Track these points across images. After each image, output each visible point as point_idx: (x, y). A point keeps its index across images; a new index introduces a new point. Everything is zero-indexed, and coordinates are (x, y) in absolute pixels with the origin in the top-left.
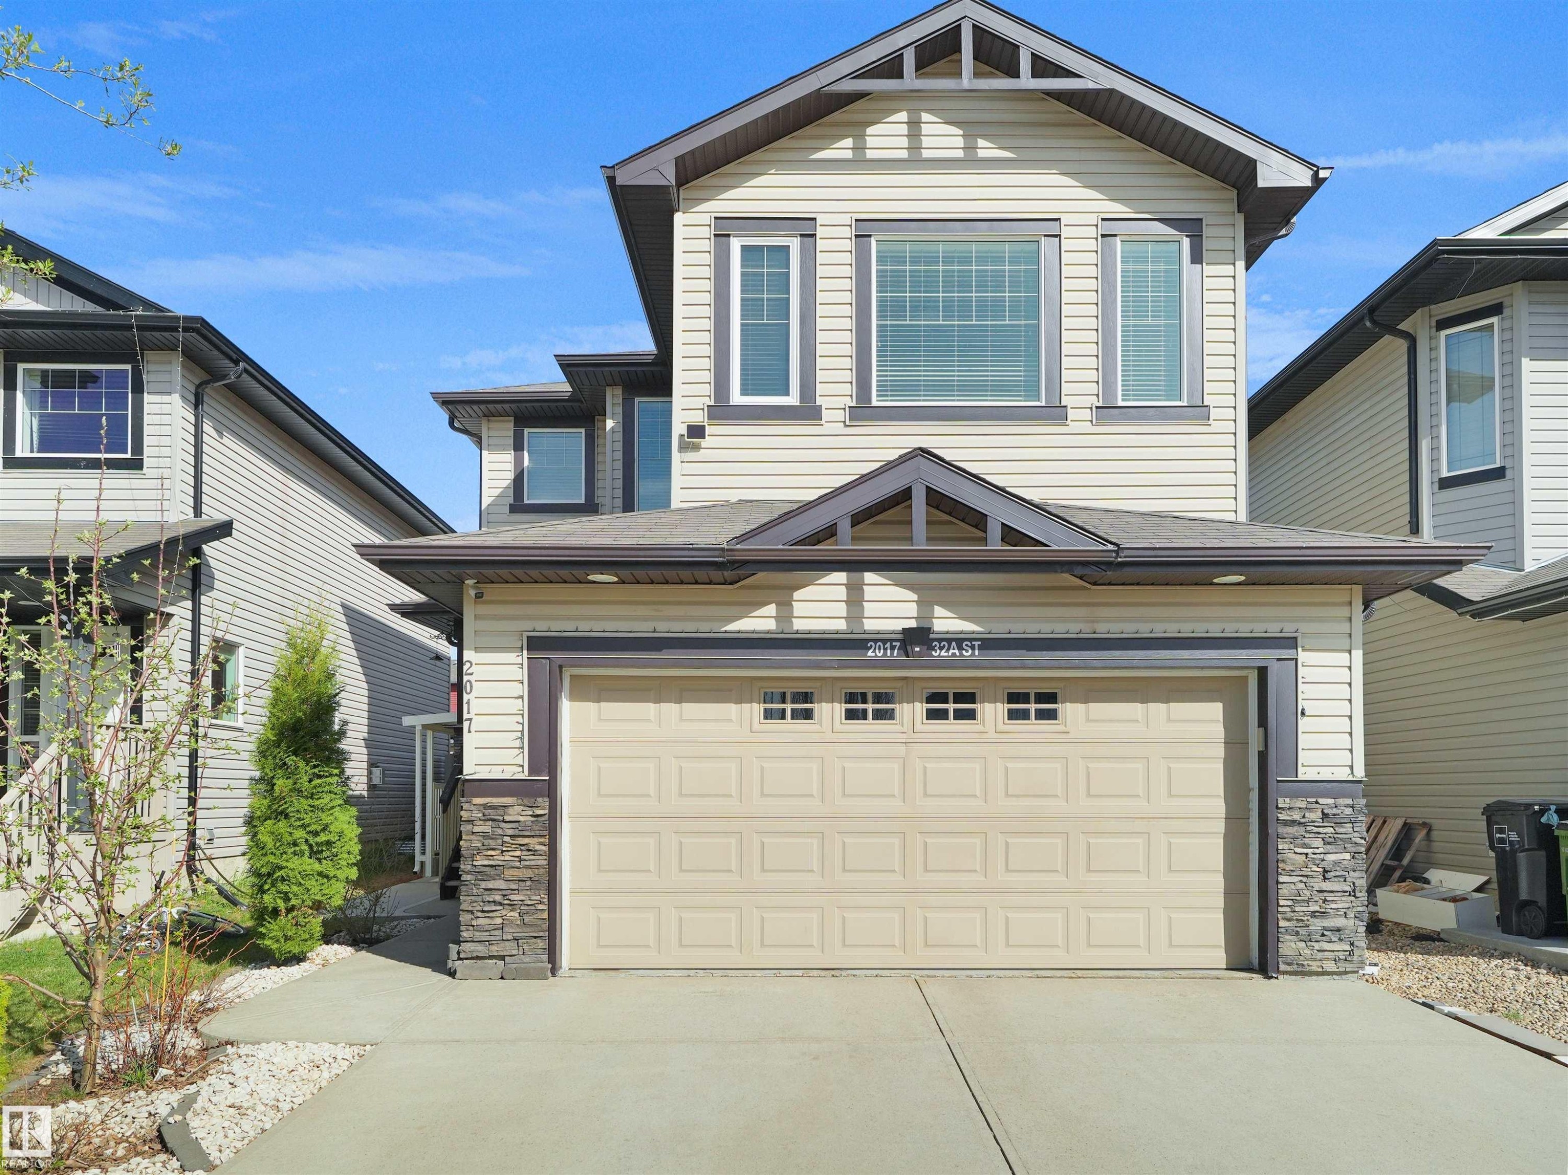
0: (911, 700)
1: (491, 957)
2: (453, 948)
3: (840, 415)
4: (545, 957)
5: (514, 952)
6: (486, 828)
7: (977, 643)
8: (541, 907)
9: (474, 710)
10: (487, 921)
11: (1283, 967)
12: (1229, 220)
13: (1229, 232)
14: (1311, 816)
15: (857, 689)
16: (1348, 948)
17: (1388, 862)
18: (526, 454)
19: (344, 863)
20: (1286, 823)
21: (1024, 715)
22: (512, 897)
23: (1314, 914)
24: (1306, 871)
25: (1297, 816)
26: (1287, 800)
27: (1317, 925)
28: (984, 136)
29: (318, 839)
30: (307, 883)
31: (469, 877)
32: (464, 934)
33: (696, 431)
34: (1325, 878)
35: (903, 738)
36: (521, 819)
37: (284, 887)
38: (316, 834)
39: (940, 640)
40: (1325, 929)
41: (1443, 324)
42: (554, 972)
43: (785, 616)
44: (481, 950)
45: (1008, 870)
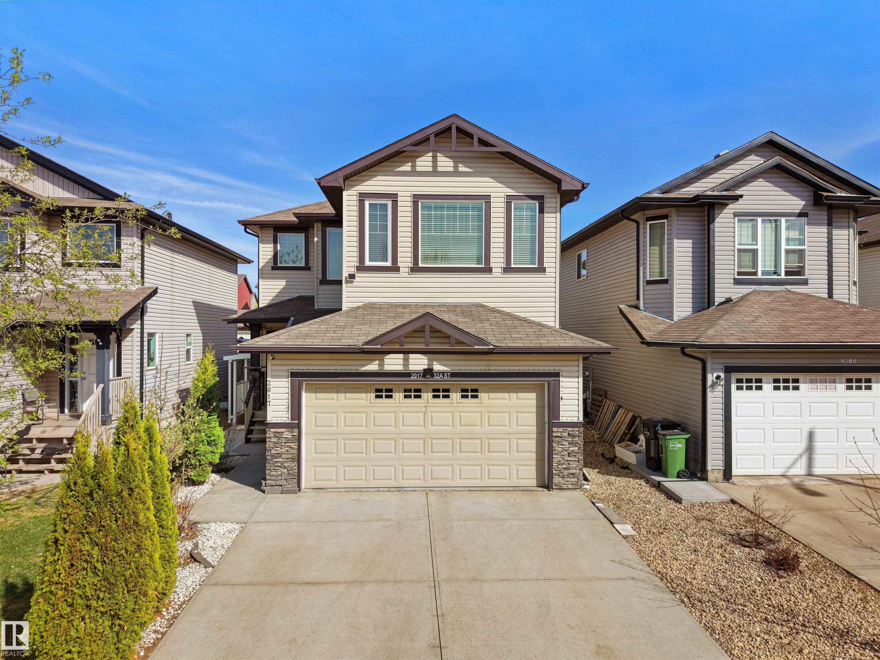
0: (427, 392)
1: (277, 486)
2: (263, 482)
3: (407, 270)
4: (296, 485)
5: (285, 484)
6: (275, 440)
7: (449, 374)
8: (295, 468)
9: (271, 398)
10: (276, 473)
11: (554, 487)
12: (554, 196)
13: (554, 200)
14: (564, 434)
15: (408, 387)
16: (576, 480)
17: (626, 431)
18: (279, 245)
19: (220, 447)
20: (556, 437)
21: (467, 397)
22: (284, 464)
23: (565, 469)
24: (562, 454)
25: (559, 434)
26: (556, 429)
27: (566, 472)
28: (461, 163)
29: (210, 439)
30: (207, 456)
31: (269, 457)
32: (268, 477)
33: (352, 276)
34: (569, 456)
35: (424, 405)
36: (288, 436)
37: (199, 458)
38: (210, 437)
39: (436, 373)
40: (569, 474)
41: (649, 219)
42: (299, 490)
43: (381, 365)
44: (273, 483)
45: (461, 452)
